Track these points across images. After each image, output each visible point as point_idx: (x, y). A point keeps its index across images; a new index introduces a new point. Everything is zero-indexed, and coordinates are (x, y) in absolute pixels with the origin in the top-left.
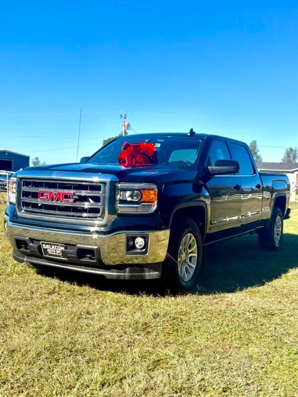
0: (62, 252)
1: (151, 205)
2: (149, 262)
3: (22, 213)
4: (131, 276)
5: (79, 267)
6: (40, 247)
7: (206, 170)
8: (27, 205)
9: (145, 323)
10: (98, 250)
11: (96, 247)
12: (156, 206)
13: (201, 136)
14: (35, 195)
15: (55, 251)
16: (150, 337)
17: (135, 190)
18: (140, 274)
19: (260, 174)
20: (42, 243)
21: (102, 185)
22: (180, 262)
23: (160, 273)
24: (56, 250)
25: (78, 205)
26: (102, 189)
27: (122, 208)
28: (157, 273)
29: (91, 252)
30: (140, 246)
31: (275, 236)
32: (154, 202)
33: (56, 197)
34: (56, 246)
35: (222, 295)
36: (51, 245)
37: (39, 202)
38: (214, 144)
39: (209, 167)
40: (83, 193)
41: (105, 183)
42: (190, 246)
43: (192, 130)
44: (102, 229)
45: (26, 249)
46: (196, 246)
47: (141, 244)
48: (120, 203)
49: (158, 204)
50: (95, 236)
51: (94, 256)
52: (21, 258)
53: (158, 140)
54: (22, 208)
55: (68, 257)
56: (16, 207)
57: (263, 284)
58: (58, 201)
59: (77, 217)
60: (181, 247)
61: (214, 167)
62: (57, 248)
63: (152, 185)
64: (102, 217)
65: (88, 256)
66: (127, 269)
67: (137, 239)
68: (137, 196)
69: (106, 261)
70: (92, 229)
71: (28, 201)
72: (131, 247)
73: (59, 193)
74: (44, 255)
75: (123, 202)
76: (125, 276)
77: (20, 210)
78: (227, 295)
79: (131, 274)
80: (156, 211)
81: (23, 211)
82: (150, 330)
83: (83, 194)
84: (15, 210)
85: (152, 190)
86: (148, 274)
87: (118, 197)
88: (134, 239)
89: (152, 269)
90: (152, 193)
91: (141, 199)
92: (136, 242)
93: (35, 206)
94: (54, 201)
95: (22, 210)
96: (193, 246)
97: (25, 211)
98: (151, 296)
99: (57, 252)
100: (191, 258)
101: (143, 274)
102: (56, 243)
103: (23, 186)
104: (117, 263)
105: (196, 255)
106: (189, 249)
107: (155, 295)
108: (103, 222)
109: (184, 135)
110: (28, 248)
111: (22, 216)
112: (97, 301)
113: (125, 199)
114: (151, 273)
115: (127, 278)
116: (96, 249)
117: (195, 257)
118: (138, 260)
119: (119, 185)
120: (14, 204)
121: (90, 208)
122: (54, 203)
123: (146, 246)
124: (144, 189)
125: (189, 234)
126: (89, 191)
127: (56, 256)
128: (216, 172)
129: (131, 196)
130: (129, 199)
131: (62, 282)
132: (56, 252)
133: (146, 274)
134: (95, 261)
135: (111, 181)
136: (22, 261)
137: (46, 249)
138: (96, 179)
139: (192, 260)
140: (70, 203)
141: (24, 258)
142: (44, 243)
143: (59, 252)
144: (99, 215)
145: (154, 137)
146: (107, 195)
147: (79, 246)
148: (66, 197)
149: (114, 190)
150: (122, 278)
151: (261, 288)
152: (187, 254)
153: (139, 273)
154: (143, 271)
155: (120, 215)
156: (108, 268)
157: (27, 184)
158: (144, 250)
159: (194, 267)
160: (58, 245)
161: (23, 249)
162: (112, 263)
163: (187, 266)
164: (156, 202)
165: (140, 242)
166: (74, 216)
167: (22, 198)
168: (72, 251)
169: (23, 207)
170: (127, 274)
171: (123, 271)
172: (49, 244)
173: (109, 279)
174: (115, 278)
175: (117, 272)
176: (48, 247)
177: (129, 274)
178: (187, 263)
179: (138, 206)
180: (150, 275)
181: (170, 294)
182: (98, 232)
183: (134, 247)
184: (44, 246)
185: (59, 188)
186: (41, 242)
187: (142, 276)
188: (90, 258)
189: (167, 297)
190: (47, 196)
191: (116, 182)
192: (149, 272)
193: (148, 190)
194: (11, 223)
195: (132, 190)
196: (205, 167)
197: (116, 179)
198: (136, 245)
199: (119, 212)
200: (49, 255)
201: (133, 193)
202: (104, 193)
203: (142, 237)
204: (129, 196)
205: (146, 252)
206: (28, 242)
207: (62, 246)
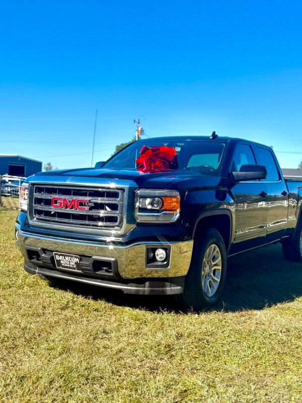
0: (76, 263)
1: (173, 214)
2: (171, 275)
3: (34, 222)
4: (151, 291)
5: (94, 280)
6: (52, 259)
7: (230, 176)
8: (39, 212)
9: (168, 346)
10: (116, 262)
11: (113, 259)
12: (178, 215)
13: (225, 140)
14: (48, 202)
15: (69, 262)
16: (174, 361)
17: (155, 197)
18: (161, 289)
19: (286, 181)
20: (55, 254)
21: (120, 192)
22: (203, 276)
23: (183, 288)
24: (70, 262)
25: (94, 213)
26: (120, 196)
27: (141, 217)
28: (179, 288)
29: (107, 264)
30: (161, 258)
32: (176, 210)
33: (70, 204)
34: (70, 258)
35: (250, 312)
36: (64, 256)
37: (53, 209)
38: (238, 148)
39: (233, 173)
40: (99, 200)
41: (123, 190)
42: (214, 258)
43: (214, 133)
44: (120, 239)
45: (38, 260)
46: (220, 258)
47: (162, 256)
48: (139, 212)
49: (181, 213)
50: (111, 247)
51: (111, 269)
52: (33, 269)
53: (178, 144)
54: (34, 216)
55: (83, 270)
56: (28, 214)
57: (292, 300)
58: (72, 208)
59: (93, 226)
60: (204, 260)
61: (240, 173)
62: (71, 259)
63: (174, 192)
64: (120, 226)
65: (105, 268)
66: (147, 284)
67: (157, 251)
68: (158, 203)
69: (124, 275)
70: (108, 239)
71: (40, 209)
72: (151, 260)
73: (73, 200)
74: (57, 267)
75: (144, 210)
76: (144, 291)
77: (32, 218)
78: (255, 312)
79: (151, 289)
80: (179, 220)
81: (35, 219)
82: (173, 353)
83: (99, 202)
84: (27, 218)
85: (175, 197)
86: (169, 288)
87: (137, 204)
88: (154, 250)
89: (173, 283)
90: (175, 201)
91: (162, 207)
92: (156, 254)
93: (48, 213)
94: (68, 209)
95: (34, 218)
96: (218, 258)
97: (37, 219)
98: (172, 312)
99: (72, 263)
100: (215, 270)
101: (164, 289)
102: (69, 254)
103: (36, 192)
104: (135, 277)
105: (220, 268)
106: (213, 261)
107: (177, 312)
108: (121, 232)
109: (206, 138)
110: (40, 258)
111: (33, 224)
112: (113, 318)
113: (144, 207)
114: (173, 288)
115: (146, 293)
116: (114, 260)
117: (219, 269)
118: (159, 273)
119: (139, 192)
120: (26, 212)
121: (106, 217)
122: (68, 211)
123: (167, 258)
124: (166, 197)
125: (213, 246)
126: (105, 198)
127: (70, 268)
128: (242, 178)
129: (152, 204)
130: (149, 207)
131: (76, 296)
132: (70, 264)
133: (167, 288)
134: (111, 274)
135: (130, 187)
136: (34, 273)
137: (60, 261)
138: (112, 185)
139: (216, 274)
140: (85, 211)
141: (36, 269)
142: (57, 254)
143: (74, 264)
144: (117, 224)
145: (174, 141)
146: (125, 203)
147: (94, 257)
148: (81, 204)
149: (132, 197)
150: (141, 293)
151: (291, 304)
152: (211, 267)
153: (160, 287)
154: (164, 286)
155: (139, 225)
156: (126, 281)
157: (40, 190)
158: (165, 263)
159: (219, 280)
160: (72, 257)
161: (35, 260)
162: (130, 277)
163: (210, 279)
164: (178, 210)
165: (160, 254)
166: (90, 225)
167: (34, 205)
168: (87, 263)
169: (35, 214)
170: (146, 289)
171: (142, 285)
172: (62, 255)
173: (127, 294)
174: (133, 293)
175: (136, 287)
176: (61, 258)
177: (149, 289)
178: (211, 276)
179: (160, 214)
180: (171, 290)
181: (194, 310)
182: (114, 243)
183: (154, 259)
184: (58, 258)
185: (73, 195)
186: (54, 253)
187: (163, 291)
188: (107, 271)
189: (189, 314)
190: (61, 203)
191: (135, 188)
192: (170, 287)
193: (170, 197)
194: (22, 232)
195: (153, 197)
196: (230, 172)
197: (135, 185)
198: (157, 257)
199: (138, 221)
200: (63, 266)
201: (153, 200)
202: (122, 200)
203: (164, 249)
204: (149, 204)
205: (167, 265)
206: (40, 253)
207: (77, 258)
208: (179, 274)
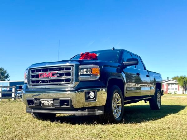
0: (52, 103)
1: (97, 76)
3: (30, 87)
4: (88, 113)
5: (61, 111)
6: (40, 103)
7: (123, 64)
8: (33, 82)
10: (71, 100)
11: (69, 99)
12: (99, 76)
13: (119, 50)
14: (37, 76)
15: (48, 103)
18: (93, 112)
19: (148, 71)
21: (71, 67)
23: (103, 112)
25: (59, 78)
26: (71, 69)
27: (82, 78)
28: (102, 111)
29: (67, 101)
30: (93, 96)
34: (48, 101)
35: (136, 124)
37: (39, 79)
38: (125, 54)
39: (124, 62)
40: (62, 72)
41: (73, 66)
42: (118, 100)
43: (113, 48)
44: (73, 89)
45: (33, 105)
46: (120, 100)
47: (93, 95)
48: (81, 76)
50: (69, 92)
51: (68, 104)
52: (30, 111)
55: (55, 106)
58: (49, 77)
59: (59, 84)
60: (113, 99)
61: (126, 62)
63: (97, 66)
64: (72, 83)
65: (65, 104)
66: (86, 110)
68: (89, 71)
69: (75, 106)
70: (67, 89)
71: (34, 80)
72: (88, 98)
73: (49, 73)
74: (42, 107)
75: (83, 75)
78: (139, 124)
80: (100, 78)
82: (101, 136)
84: (27, 86)
85: (97, 68)
86: (97, 112)
87: (80, 73)
88: (89, 93)
89: (99, 109)
91: (91, 73)
93: (37, 82)
95: (31, 85)
98: (99, 124)
99: (49, 104)
100: (118, 106)
101: (94, 112)
102: (48, 99)
103: (31, 73)
104: (81, 107)
105: (121, 105)
106: (117, 101)
108: (73, 86)
109: (111, 50)
113: (83, 73)
114: (99, 112)
115: (86, 115)
118: (92, 104)
119: (80, 66)
120: (27, 83)
121: (65, 79)
122: (47, 79)
123: (95, 97)
124: (93, 68)
125: (117, 93)
126: (64, 71)
127: (49, 106)
129: (87, 72)
130: (85, 73)
134: (69, 106)
135: (76, 64)
136: (31, 113)
137: (43, 103)
138: (68, 64)
139: (119, 107)
140: (55, 78)
141: (32, 110)
142: (42, 100)
143: (50, 104)
144: (70, 82)
147: (60, 99)
148: (53, 74)
149: (77, 69)
150: (84, 115)
151: (156, 121)
152: (116, 104)
154: (95, 111)
156: (76, 110)
157: (33, 71)
159: (121, 111)
161: (31, 105)
162: (78, 108)
163: (116, 110)
164: (99, 74)
165: (92, 95)
166: (58, 84)
168: (57, 102)
169: (31, 83)
170: (86, 113)
171: (84, 111)
172: (45, 100)
173: (77, 116)
174: (80, 115)
175: (81, 112)
176: (44, 102)
177: (87, 113)
178: (117, 108)
179: (90, 76)
180: (98, 112)
181: (110, 123)
183: (89, 98)
184: (42, 102)
185: (49, 71)
187: (94, 113)
189: (108, 125)
190: (43, 75)
191: (79, 65)
192: (98, 111)
193: (95, 68)
194: (25, 92)
195: (87, 68)
196: (122, 62)
197: (79, 63)
198: (90, 96)
199: (81, 80)
200: (45, 106)
201: (87, 70)
202: (73, 71)
203: (93, 92)
204: (85, 71)
205: (95, 100)
206: (34, 100)
207: (51, 100)
208: (101, 105)
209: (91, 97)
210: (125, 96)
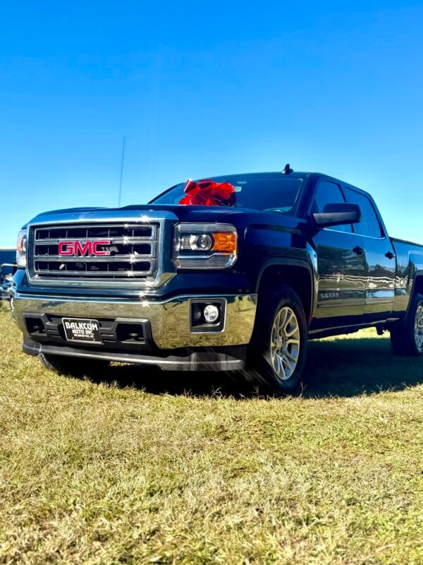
0: (94, 331)
1: (229, 256)
2: (227, 343)
3: (35, 280)
4: (199, 366)
5: (120, 354)
6: (61, 327)
7: (311, 219)
8: (42, 265)
9: (221, 426)
10: (149, 325)
11: (145, 321)
12: (235, 257)
13: (303, 175)
14: (54, 250)
15: (83, 331)
16: (229, 443)
17: (203, 233)
18: (213, 362)
19: (391, 239)
20: (65, 321)
21: (153, 227)
23: (243, 362)
24: (85, 330)
25: (118, 259)
26: (153, 233)
27: (181, 262)
28: (238, 361)
29: (137, 328)
30: (213, 317)
31: (417, 336)
32: (232, 252)
33: (84, 250)
34: (85, 324)
35: (340, 400)
36: (77, 322)
37: (59, 258)
38: (321, 185)
39: (315, 215)
40: (126, 240)
41: (157, 224)
42: (289, 329)
43: (287, 166)
44: (154, 293)
45: (41, 332)
46: (297, 328)
47: (213, 315)
48: (181, 255)
49: (238, 254)
50: (145, 304)
51: (143, 337)
52: (34, 349)
53: (239, 183)
54: (35, 271)
55: (103, 339)
56: (27, 270)
58: (87, 255)
59: (117, 277)
60: (274, 326)
61: (322, 215)
62: (86, 326)
63: (230, 227)
64: (153, 276)
65: (133, 335)
66: (194, 355)
67: (207, 308)
68: (206, 242)
69: (162, 344)
70: (141, 294)
71: (44, 260)
72: (197, 321)
73: (89, 243)
74: (68, 340)
75: (186, 252)
76: (190, 365)
77: (33, 275)
78: (347, 400)
79: (199, 363)
80: (237, 261)
81: (37, 276)
82: (228, 434)
83: (125, 243)
84: (25, 276)
85: (229, 233)
86: (225, 362)
87: (178, 247)
88: (202, 307)
89: (230, 355)
90: (229, 238)
91: (212, 247)
92: (205, 312)
93: (55, 266)
94: (82, 256)
95: (35, 274)
96: (294, 328)
97: (39, 275)
98: (230, 397)
99: (88, 332)
100: (290, 345)
101: (217, 362)
102: (85, 319)
103: (37, 239)
104: (177, 346)
105: (298, 342)
106: (288, 332)
107: (238, 398)
108: (156, 283)
109: (277, 175)
110: (44, 331)
111: (34, 284)
112: (146, 404)
113: (187, 247)
114: (229, 362)
115: (193, 369)
116: (146, 323)
117: (296, 344)
118: (210, 340)
119: (179, 226)
120: (24, 269)
121: (137, 263)
122: (83, 259)
123: (220, 318)
124: (216, 232)
125: (287, 309)
126: (133, 238)
127: (85, 339)
129: (198, 243)
130: (194, 247)
132: (85, 334)
133: (222, 362)
134: (143, 343)
135: (166, 220)
136: (35, 354)
137: (71, 330)
138: (145, 218)
139: (293, 350)
140: (105, 257)
141: (39, 348)
142: (67, 321)
143: (90, 332)
144: (149, 273)
146: (161, 241)
147: (119, 319)
148: (99, 247)
149: (171, 234)
150: (185, 369)
152: (284, 340)
153: (211, 361)
154: (217, 359)
155: (180, 271)
156: (164, 353)
157: (43, 234)
158: (218, 324)
159: (296, 359)
160: (88, 322)
161: (37, 334)
162: (170, 347)
163: (284, 357)
164: (235, 252)
165: (211, 311)
166: (112, 277)
168: (109, 329)
169: (37, 269)
170: (192, 363)
171: (187, 358)
172: (74, 321)
173: (166, 371)
174: (175, 369)
175: (178, 361)
176: (73, 325)
177: (196, 363)
178: (285, 353)
179: (208, 257)
180: (228, 363)
181: (260, 394)
182: (149, 298)
183: (203, 320)
184: (68, 326)
185: (89, 236)
186: (63, 319)
187: (216, 366)
188: (136, 339)
189: (254, 400)
190: (71, 249)
191: (175, 222)
192: (226, 359)
193: (223, 232)
194: (19, 294)
195: (198, 234)
196: (309, 214)
197: (174, 217)
198: (206, 317)
199: (180, 267)
200: (76, 338)
201: (200, 237)
202: (156, 239)
203: (214, 304)
204: (194, 243)
205: (221, 327)
206: (43, 320)
207: (94, 323)
208: (236, 342)
209: (208, 319)
210: (313, 316)
